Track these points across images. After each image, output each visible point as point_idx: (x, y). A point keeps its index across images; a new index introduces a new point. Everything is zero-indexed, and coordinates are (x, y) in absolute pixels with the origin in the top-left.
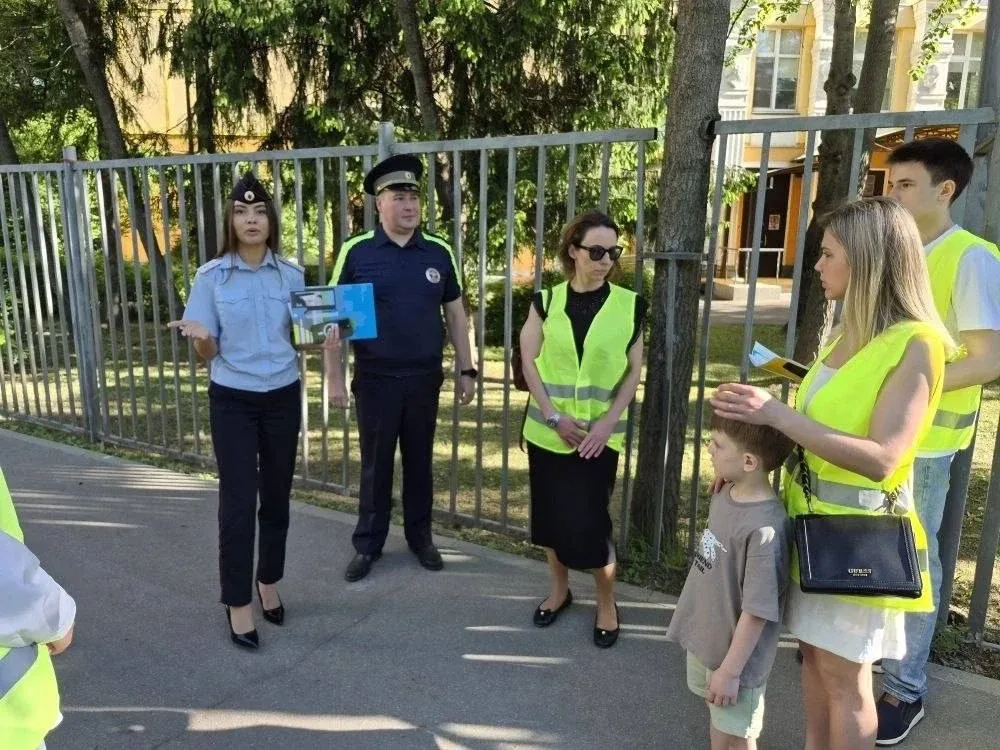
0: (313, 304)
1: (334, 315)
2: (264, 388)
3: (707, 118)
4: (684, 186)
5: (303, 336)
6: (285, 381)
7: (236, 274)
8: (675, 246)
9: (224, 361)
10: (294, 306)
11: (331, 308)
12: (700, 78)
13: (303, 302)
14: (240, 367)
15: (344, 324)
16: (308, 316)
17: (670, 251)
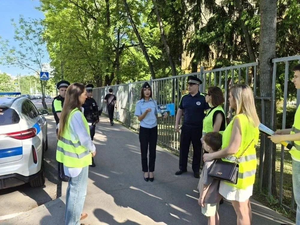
0: (162, 108)
1: (166, 110)
2: (151, 127)
3: (269, 58)
4: (265, 78)
5: (159, 115)
6: (155, 126)
7: (145, 103)
8: (264, 95)
9: (144, 122)
10: (158, 109)
11: (166, 109)
12: (266, 47)
13: (160, 108)
14: (147, 123)
15: (168, 112)
16: (161, 111)
17: (262, 97)
